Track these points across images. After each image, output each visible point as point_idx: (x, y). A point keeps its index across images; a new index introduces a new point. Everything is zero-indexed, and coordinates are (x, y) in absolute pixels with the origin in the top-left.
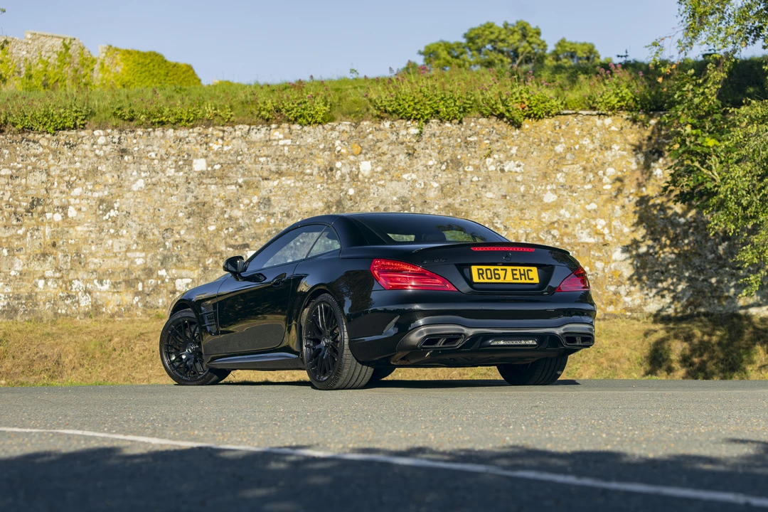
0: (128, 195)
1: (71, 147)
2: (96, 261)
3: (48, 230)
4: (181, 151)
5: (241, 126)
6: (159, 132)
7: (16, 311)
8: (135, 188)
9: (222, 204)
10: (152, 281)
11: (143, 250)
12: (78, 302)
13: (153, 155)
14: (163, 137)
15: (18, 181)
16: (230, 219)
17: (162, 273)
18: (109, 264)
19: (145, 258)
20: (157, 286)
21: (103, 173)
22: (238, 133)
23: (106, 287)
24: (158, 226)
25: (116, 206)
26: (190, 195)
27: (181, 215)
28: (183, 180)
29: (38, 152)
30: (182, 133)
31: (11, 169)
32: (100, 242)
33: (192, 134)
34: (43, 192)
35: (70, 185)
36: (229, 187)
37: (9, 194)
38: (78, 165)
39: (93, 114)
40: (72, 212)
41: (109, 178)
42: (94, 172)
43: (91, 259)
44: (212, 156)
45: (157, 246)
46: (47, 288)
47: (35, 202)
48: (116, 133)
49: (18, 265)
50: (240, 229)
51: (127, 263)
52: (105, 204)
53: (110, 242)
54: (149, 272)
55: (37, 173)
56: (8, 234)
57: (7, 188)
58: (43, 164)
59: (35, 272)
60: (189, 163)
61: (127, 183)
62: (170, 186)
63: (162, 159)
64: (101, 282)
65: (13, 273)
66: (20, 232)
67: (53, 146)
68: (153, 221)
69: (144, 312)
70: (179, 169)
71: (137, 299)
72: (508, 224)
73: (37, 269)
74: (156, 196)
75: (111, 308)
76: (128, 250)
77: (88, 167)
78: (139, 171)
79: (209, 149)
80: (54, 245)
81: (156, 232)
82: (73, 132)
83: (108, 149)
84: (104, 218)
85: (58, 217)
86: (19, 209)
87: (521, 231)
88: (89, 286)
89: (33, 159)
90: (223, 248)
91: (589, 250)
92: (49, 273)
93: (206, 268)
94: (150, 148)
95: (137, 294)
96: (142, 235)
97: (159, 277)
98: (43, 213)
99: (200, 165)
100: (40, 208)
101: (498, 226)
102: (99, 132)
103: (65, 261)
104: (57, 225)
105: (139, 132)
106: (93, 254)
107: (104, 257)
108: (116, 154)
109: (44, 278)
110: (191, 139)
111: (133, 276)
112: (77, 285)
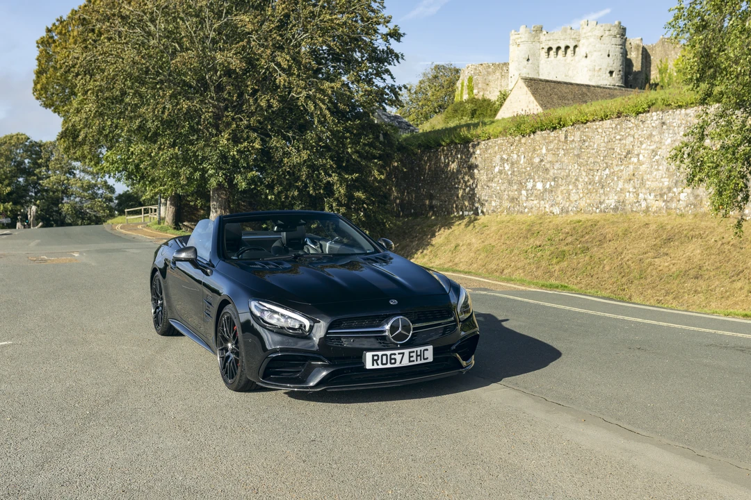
0: (664, 147)
1: (643, 122)
2: (649, 183)
3: (632, 167)
4: (687, 121)
6: (678, 112)
7: (618, 209)
8: (667, 143)
10: (670, 195)
11: (667, 178)
12: (641, 205)
13: (675, 124)
14: (680, 114)
15: (622, 142)
17: (675, 190)
18: (654, 185)
19: (669, 182)
20: (672, 197)
21: (654, 136)
23: (652, 197)
25: (659, 153)
29: (630, 126)
30: (689, 111)
31: (620, 135)
32: (651, 173)
34: (631, 147)
35: (641, 143)
37: (619, 149)
38: (645, 132)
39: (653, 104)
40: (641, 157)
41: (657, 138)
42: (651, 135)
43: (647, 182)
45: (673, 175)
46: (630, 197)
47: (628, 153)
48: (661, 113)
49: (620, 185)
51: (661, 184)
52: (654, 152)
53: (655, 173)
54: (670, 189)
55: (629, 137)
56: (617, 169)
57: (619, 145)
58: (632, 132)
59: (626, 189)
61: (663, 141)
63: (679, 127)
64: (650, 194)
65: (618, 189)
66: (622, 168)
67: (636, 122)
69: (666, 211)
71: (664, 204)
73: (627, 187)
75: (654, 209)
76: (662, 178)
77: (649, 133)
78: (669, 133)
80: (634, 175)
82: (644, 114)
83: (657, 122)
84: (654, 160)
85: (636, 160)
86: (623, 157)
88: (646, 196)
89: (628, 130)
92: (631, 190)
94: (674, 121)
95: (664, 201)
96: (668, 169)
97: (674, 193)
98: (631, 157)
100: (630, 155)
102: (654, 114)
103: (637, 183)
104: (635, 164)
105: (670, 112)
106: (648, 180)
107: (652, 181)
108: (660, 126)
109: (629, 192)
110: (692, 114)
111: (663, 192)
112: (641, 196)
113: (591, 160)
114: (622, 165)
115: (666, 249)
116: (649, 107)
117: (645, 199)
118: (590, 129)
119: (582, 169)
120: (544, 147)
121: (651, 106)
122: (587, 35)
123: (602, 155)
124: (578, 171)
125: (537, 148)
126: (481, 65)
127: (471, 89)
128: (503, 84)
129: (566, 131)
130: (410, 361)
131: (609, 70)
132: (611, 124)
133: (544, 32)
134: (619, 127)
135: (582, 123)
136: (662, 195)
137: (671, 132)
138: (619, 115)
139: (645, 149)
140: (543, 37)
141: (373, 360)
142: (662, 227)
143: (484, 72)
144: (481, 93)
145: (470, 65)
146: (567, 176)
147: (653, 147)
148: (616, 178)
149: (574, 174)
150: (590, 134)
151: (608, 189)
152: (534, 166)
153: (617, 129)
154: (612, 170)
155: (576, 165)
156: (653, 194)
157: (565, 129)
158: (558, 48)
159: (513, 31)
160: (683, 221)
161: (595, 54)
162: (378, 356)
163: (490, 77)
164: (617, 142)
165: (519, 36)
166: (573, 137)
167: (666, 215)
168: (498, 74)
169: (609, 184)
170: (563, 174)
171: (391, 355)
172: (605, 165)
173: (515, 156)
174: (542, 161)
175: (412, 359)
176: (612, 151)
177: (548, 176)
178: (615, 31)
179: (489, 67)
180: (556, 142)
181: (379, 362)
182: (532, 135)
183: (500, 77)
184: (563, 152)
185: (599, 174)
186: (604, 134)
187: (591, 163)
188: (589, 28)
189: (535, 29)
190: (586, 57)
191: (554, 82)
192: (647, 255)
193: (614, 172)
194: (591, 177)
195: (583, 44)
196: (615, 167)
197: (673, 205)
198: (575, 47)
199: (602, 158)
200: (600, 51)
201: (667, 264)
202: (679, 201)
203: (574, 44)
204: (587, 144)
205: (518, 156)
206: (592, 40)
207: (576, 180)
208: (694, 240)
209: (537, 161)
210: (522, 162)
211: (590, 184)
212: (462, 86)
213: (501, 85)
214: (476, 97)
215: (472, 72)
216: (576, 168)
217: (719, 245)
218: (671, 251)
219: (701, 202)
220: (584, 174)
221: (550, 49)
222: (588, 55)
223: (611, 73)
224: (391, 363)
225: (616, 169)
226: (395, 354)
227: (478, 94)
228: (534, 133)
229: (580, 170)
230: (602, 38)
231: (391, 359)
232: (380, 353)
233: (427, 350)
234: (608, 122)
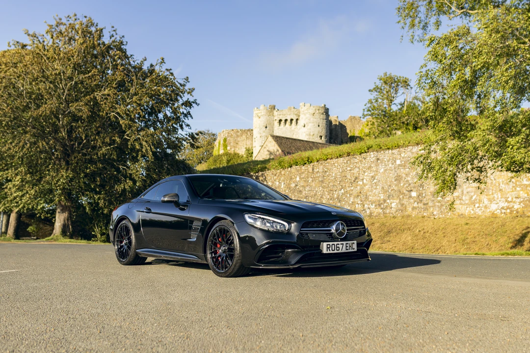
0: (379, 174)
1: (365, 159)
2: (371, 197)
3: (359, 187)
4: (393, 158)
5: (410, 147)
6: (387, 152)
8: (381, 172)
9: (404, 176)
10: (385, 204)
11: (383, 193)
12: (366, 212)
13: (385, 160)
15: (352, 172)
16: (407, 181)
17: (388, 201)
18: (374, 198)
19: (384, 196)
20: (387, 206)
21: (373, 167)
22: (409, 150)
23: (373, 206)
24: (387, 185)
25: (376, 178)
26: (396, 173)
27: (393, 180)
28: (393, 168)
29: (356, 161)
30: (394, 151)
31: (350, 167)
32: (372, 191)
33: (395, 151)
34: (358, 175)
35: (364, 172)
36: (406, 170)
37: (349, 176)
38: (366, 165)
39: (371, 147)
40: (365, 181)
41: (374, 169)
42: (370, 167)
43: (370, 197)
44: (402, 159)
45: (387, 192)
46: (359, 207)
47: (356, 178)
48: (376, 153)
49: (352, 199)
50: (410, 184)
51: (379, 198)
52: (373, 177)
53: (374, 191)
54: (385, 201)
55: (356, 169)
57: (349, 174)
58: (358, 165)
59: (356, 202)
60: (395, 162)
61: (379, 170)
62: (390, 170)
63: (388, 161)
65: (350, 202)
66: (352, 188)
67: (360, 158)
68: (386, 183)
69: (383, 215)
70: (392, 164)
72: (495, 178)
73: (356, 201)
74: (386, 174)
75: (375, 214)
76: (379, 194)
77: (369, 165)
78: (382, 165)
79: (401, 156)
80: (360, 192)
81: (386, 187)
82: (365, 154)
83: (374, 159)
84: (373, 182)
85: (361, 183)
86: (352, 181)
87: (501, 180)
88: (369, 206)
89: (355, 164)
90: (405, 192)
91: (527, 187)
92: (359, 202)
93: (400, 199)
94: (385, 157)
95: (381, 209)
96: (383, 188)
97: (388, 203)
98: (358, 182)
99: (398, 162)
100: (357, 180)
101: (492, 179)
102: (372, 153)
103: (363, 198)
104: (361, 186)
105: (382, 152)
106: (370, 195)
107: (373, 196)
108: (376, 160)
109: (358, 204)
110: (396, 153)
111: (381, 202)
112: (366, 206)
113: (331, 184)
114: (352, 186)
115: (388, 238)
116: (368, 149)
117: (369, 208)
118: (329, 164)
119: (325, 190)
120: (298, 176)
121: (369, 148)
122: (305, 112)
123: (338, 180)
124: (322, 191)
125: (293, 177)
126: (233, 130)
127: (225, 146)
128: (248, 144)
129: (313, 165)
130: (346, 249)
131: (320, 135)
132: (343, 160)
133: (276, 110)
134: (349, 162)
135: (324, 160)
136: (380, 205)
137: (383, 164)
138: (349, 154)
139: (367, 176)
140: (275, 113)
141: (327, 248)
142: (383, 224)
143: (234, 135)
144: (233, 149)
145: (225, 130)
146: (315, 195)
147: (372, 174)
148: (348, 195)
149: (319, 193)
150: (330, 167)
151: (344, 203)
152: (291, 189)
153: (348, 163)
154: (346, 190)
155: (321, 188)
156: (374, 205)
157: (312, 164)
158: (286, 120)
159: (256, 108)
160: (396, 220)
161: (310, 125)
162: (329, 245)
163: (239, 139)
164: (348, 172)
165: (260, 111)
166: (318, 170)
167: (383, 217)
168: (244, 137)
169: (344, 199)
170: (312, 193)
171: (337, 244)
172: (341, 187)
173: (278, 183)
174: (296, 185)
175: (347, 248)
176: (345, 178)
177: (301, 196)
178: (322, 111)
179: (238, 132)
180: (306, 173)
181: (331, 249)
182: (289, 169)
183: (245, 139)
184: (311, 179)
185: (337, 193)
186: (339, 167)
187: (331, 186)
188: (306, 108)
189: (270, 107)
190: (304, 126)
191: (292, 139)
192: (376, 242)
193: (347, 191)
194: (331, 195)
195: (302, 118)
196: (347, 188)
197: (388, 211)
198: (297, 120)
199: (338, 182)
200: (313, 123)
201: (391, 247)
202: (391, 208)
203: (297, 118)
204: (328, 174)
205: (280, 183)
206: (308, 115)
207: (321, 197)
208: (405, 231)
209: (293, 186)
210: (282, 187)
211: (331, 199)
212: (219, 144)
213: (246, 144)
214: (229, 152)
215: (226, 135)
216: (321, 189)
217: (422, 234)
218: (392, 238)
219: (406, 207)
220: (327, 193)
221: (280, 121)
222: (306, 125)
223: (321, 137)
224: (337, 250)
225: (348, 189)
226: (339, 244)
227: (230, 150)
228: (291, 167)
229: (324, 191)
230: (314, 115)
231: (337, 247)
232: (331, 243)
233: (354, 243)
234: (342, 159)
